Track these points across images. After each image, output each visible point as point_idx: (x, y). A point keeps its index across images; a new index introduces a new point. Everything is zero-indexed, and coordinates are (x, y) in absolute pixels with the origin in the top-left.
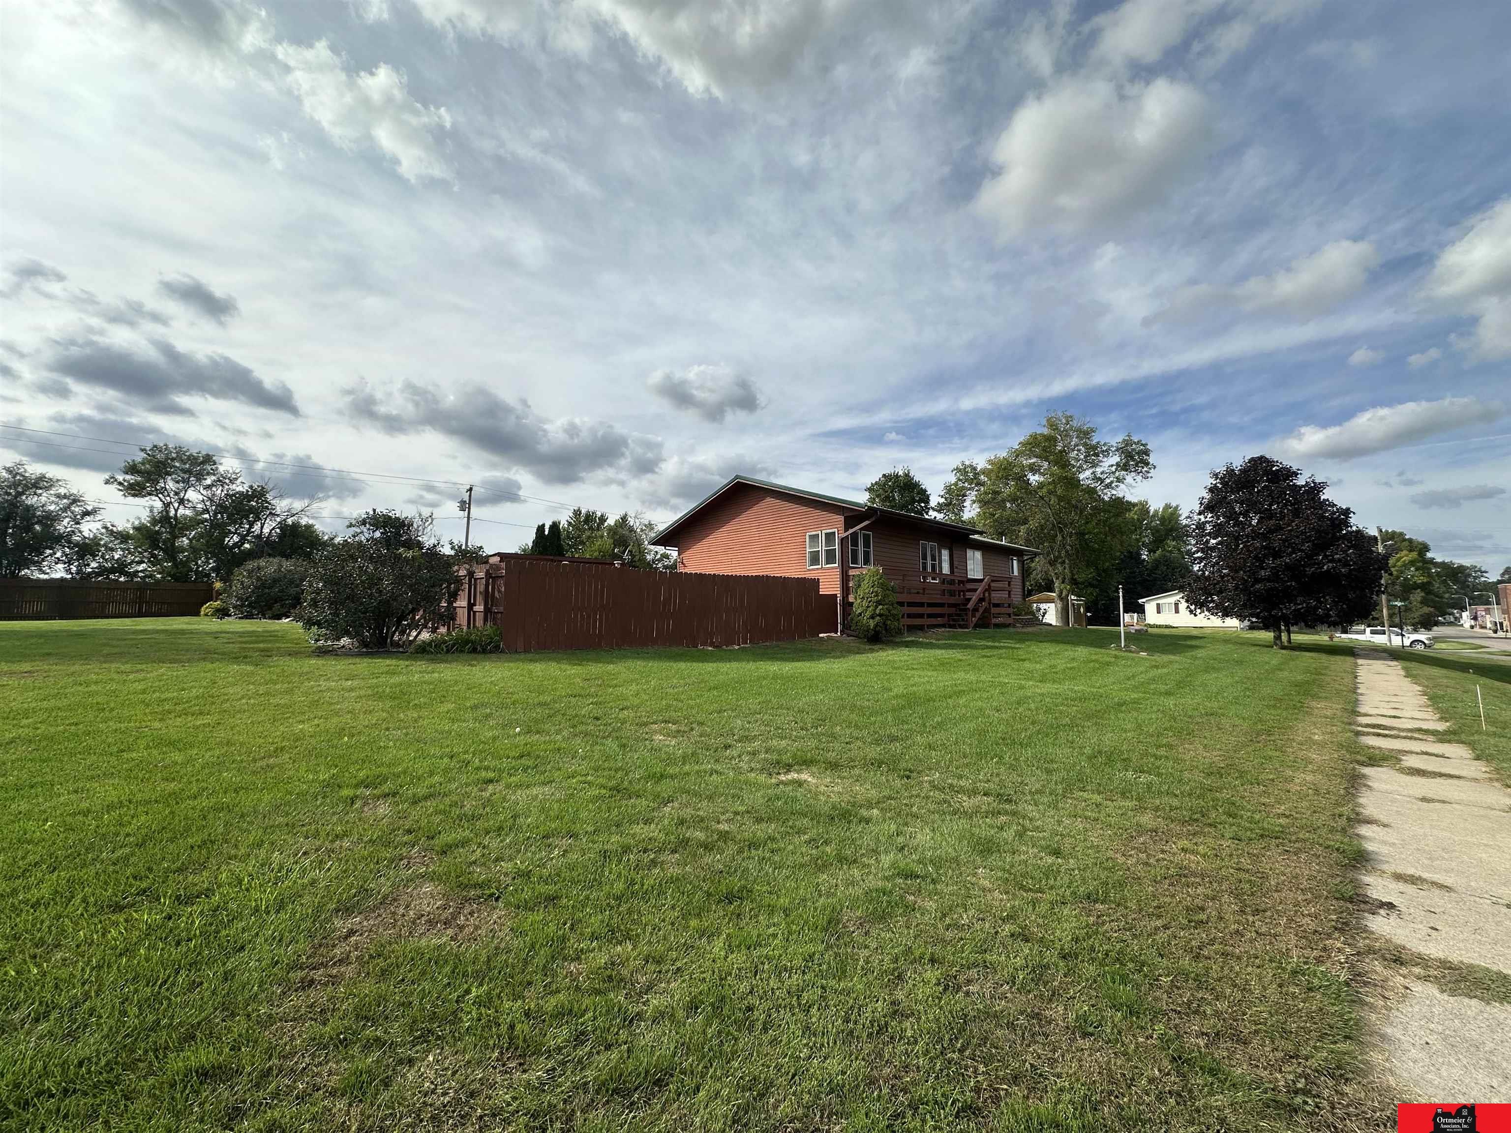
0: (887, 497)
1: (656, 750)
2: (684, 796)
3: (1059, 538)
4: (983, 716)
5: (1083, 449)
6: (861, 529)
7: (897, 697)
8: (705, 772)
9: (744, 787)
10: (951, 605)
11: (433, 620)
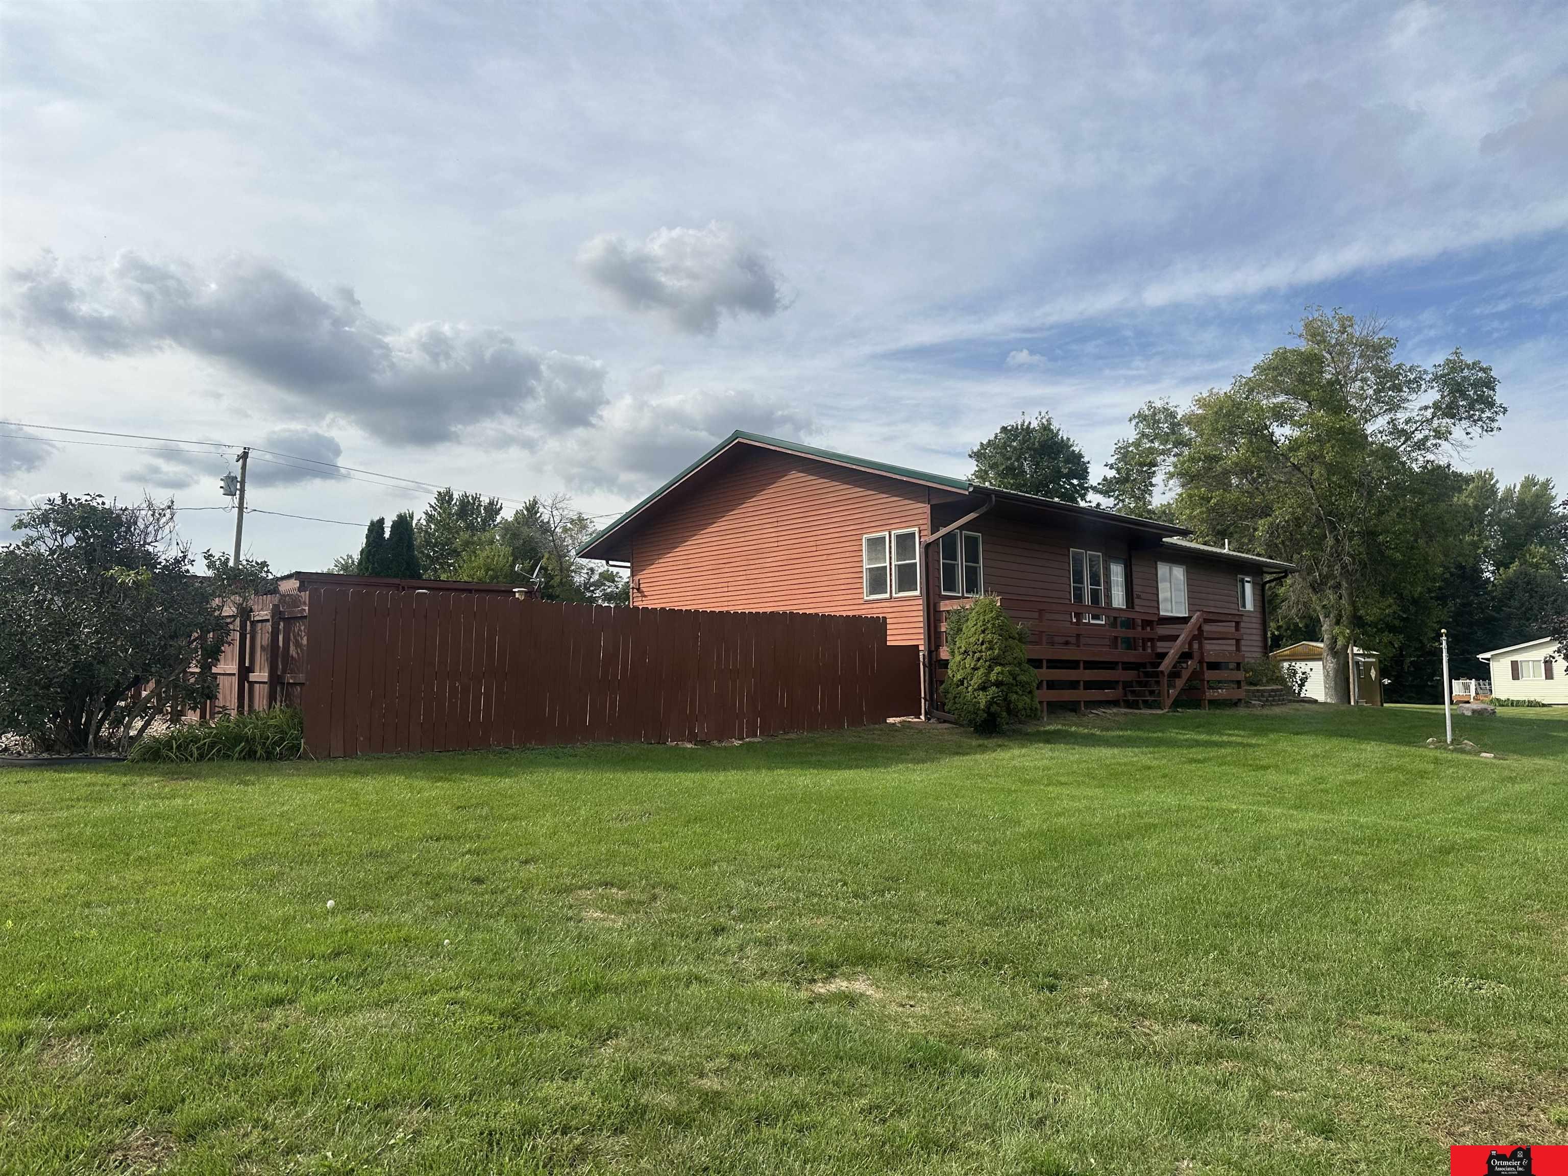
0: (1010, 469)
1: (586, 939)
2: (638, 1025)
3: (1330, 541)
4: (1190, 874)
5: (1372, 378)
6: (961, 528)
7: (1029, 835)
8: (678, 979)
9: (749, 1006)
10: (1127, 666)
11: (175, 698)
